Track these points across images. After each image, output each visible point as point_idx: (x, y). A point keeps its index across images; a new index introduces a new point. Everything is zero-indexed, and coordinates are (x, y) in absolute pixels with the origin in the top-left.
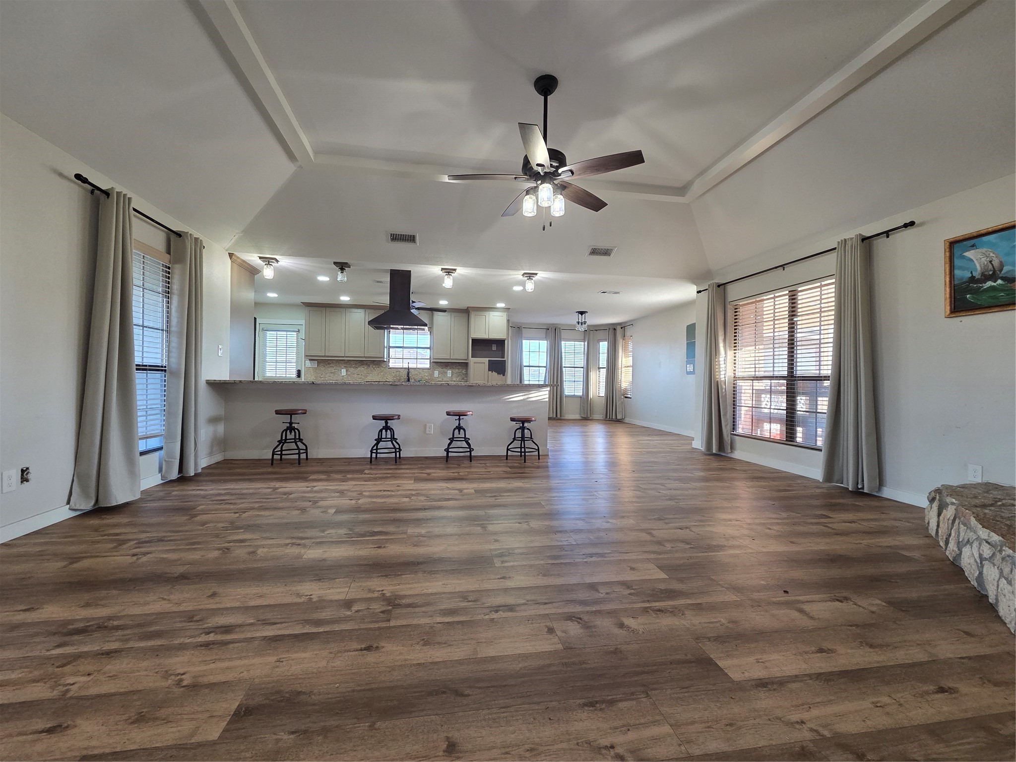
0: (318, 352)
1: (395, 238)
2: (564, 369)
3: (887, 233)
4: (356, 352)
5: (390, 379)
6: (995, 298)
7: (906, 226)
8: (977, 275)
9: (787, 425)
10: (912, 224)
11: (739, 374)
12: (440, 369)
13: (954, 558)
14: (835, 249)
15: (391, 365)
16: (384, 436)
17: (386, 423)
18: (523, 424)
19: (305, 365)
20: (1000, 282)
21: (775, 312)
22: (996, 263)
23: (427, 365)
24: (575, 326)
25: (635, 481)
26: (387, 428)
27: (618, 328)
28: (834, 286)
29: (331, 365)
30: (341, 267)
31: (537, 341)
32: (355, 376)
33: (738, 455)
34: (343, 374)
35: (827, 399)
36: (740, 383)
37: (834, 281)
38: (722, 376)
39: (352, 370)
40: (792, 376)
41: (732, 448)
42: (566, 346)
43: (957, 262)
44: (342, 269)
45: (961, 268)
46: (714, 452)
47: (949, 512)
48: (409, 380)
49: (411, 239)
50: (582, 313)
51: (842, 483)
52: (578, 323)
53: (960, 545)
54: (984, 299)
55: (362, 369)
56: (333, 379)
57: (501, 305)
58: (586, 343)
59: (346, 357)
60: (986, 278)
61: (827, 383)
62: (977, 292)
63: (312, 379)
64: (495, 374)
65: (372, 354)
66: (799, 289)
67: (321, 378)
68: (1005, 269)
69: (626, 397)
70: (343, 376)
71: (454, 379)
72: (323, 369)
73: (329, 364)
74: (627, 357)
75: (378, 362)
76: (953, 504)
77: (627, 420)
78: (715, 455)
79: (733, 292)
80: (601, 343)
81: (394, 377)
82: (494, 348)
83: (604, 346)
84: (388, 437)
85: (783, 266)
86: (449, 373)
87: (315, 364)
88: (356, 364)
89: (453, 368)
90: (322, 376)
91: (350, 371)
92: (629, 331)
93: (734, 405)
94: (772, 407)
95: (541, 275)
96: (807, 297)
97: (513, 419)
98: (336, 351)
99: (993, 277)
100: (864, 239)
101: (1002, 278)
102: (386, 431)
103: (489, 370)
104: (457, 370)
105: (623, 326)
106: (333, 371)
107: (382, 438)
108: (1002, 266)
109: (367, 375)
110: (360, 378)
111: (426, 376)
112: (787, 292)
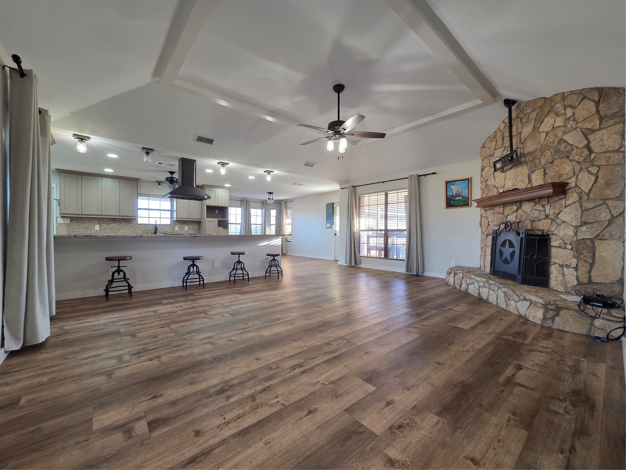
0: (74, 210)
1: (200, 139)
2: (252, 225)
3: (425, 175)
4: (112, 212)
5: (139, 233)
6: (459, 203)
7: (433, 173)
8: (454, 194)
9: (385, 250)
10: (435, 173)
11: (361, 228)
12: (180, 225)
13: (466, 290)
14: (408, 178)
15: (140, 221)
16: (191, 270)
17: (193, 262)
18: (274, 257)
19: (57, 221)
20: (461, 198)
21: (378, 202)
22: (460, 191)
23: (168, 222)
24: (267, 200)
25: (343, 280)
26: (193, 265)
27: (283, 203)
28: (407, 192)
29: (84, 222)
30: (147, 151)
31: (235, 208)
32: (109, 230)
33: (362, 266)
34: (96, 229)
35: (405, 239)
36: (361, 233)
37: (407, 190)
38: (356, 230)
39: (105, 226)
40: (387, 230)
41: (360, 263)
42: (253, 211)
43: (448, 189)
44: (148, 153)
45: (450, 192)
46: (353, 265)
47: (460, 275)
48: (156, 233)
49: (210, 141)
50: (270, 193)
51: (411, 272)
52: (269, 199)
53: (468, 285)
54: (456, 203)
55: (114, 225)
56: (87, 233)
57: (228, 185)
58: (264, 210)
59: (103, 215)
60: (457, 196)
61: (405, 232)
62: (454, 200)
63: (64, 233)
64: (222, 228)
65: (125, 213)
66: (389, 193)
67: (73, 232)
68: (462, 194)
69: (287, 241)
70: (97, 231)
71: (190, 232)
72: (76, 224)
73: (82, 221)
74: (287, 219)
75: (130, 220)
76: (460, 273)
77: (288, 254)
78: (353, 267)
79: (359, 190)
80: (271, 210)
81: (143, 231)
82: (217, 212)
83: (273, 213)
84: (194, 271)
85: (384, 182)
86: (186, 228)
87: (68, 221)
88: (109, 221)
89: (189, 225)
90: (74, 231)
91: (103, 227)
92: (289, 205)
93: (359, 243)
94: (377, 243)
95: (276, 172)
96: (392, 197)
97: (268, 255)
98: (92, 210)
99: (459, 196)
100: (418, 176)
101: (462, 197)
102: (193, 267)
103: (218, 226)
104: (192, 226)
105: (286, 201)
106: (87, 226)
107: (190, 272)
108: (461, 192)
109: (120, 229)
110: (113, 232)
111: (169, 231)
112: (384, 193)
